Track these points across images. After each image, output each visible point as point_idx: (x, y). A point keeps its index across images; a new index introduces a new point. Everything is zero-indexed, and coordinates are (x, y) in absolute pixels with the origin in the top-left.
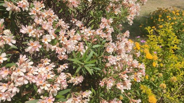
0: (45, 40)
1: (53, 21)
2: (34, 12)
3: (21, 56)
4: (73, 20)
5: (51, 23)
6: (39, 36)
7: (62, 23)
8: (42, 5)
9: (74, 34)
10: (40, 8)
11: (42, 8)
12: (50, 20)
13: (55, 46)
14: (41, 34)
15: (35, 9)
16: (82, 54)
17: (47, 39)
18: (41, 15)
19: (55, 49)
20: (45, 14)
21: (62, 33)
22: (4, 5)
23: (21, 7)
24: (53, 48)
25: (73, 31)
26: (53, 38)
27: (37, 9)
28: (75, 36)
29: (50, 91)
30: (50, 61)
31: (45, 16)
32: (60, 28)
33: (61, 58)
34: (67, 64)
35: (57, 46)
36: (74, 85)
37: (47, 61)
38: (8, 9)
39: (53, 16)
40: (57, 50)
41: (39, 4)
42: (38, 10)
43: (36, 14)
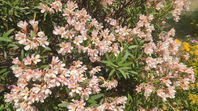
0: (77, 41)
1: (86, 21)
2: (67, 13)
3: (54, 58)
4: (108, 19)
5: (84, 23)
6: (71, 38)
7: (95, 22)
8: (75, 5)
9: (108, 34)
10: (73, 8)
11: (75, 8)
12: (83, 21)
13: (87, 48)
14: (73, 36)
15: (68, 10)
16: (116, 55)
17: (79, 41)
18: (74, 16)
19: (87, 50)
20: (78, 14)
21: (95, 33)
22: (39, 7)
23: (55, 8)
24: (85, 49)
25: (107, 31)
26: (85, 39)
27: (70, 9)
28: (109, 36)
29: (81, 95)
30: (82, 63)
31: (78, 16)
32: (93, 28)
33: (93, 60)
34: (100, 67)
35: (89, 48)
36: (107, 90)
37: (79, 64)
38: (42, 11)
39: (86, 15)
40: (89, 51)
41: (71, 5)
42: (71, 11)
43: (69, 15)
